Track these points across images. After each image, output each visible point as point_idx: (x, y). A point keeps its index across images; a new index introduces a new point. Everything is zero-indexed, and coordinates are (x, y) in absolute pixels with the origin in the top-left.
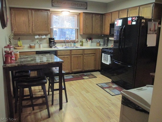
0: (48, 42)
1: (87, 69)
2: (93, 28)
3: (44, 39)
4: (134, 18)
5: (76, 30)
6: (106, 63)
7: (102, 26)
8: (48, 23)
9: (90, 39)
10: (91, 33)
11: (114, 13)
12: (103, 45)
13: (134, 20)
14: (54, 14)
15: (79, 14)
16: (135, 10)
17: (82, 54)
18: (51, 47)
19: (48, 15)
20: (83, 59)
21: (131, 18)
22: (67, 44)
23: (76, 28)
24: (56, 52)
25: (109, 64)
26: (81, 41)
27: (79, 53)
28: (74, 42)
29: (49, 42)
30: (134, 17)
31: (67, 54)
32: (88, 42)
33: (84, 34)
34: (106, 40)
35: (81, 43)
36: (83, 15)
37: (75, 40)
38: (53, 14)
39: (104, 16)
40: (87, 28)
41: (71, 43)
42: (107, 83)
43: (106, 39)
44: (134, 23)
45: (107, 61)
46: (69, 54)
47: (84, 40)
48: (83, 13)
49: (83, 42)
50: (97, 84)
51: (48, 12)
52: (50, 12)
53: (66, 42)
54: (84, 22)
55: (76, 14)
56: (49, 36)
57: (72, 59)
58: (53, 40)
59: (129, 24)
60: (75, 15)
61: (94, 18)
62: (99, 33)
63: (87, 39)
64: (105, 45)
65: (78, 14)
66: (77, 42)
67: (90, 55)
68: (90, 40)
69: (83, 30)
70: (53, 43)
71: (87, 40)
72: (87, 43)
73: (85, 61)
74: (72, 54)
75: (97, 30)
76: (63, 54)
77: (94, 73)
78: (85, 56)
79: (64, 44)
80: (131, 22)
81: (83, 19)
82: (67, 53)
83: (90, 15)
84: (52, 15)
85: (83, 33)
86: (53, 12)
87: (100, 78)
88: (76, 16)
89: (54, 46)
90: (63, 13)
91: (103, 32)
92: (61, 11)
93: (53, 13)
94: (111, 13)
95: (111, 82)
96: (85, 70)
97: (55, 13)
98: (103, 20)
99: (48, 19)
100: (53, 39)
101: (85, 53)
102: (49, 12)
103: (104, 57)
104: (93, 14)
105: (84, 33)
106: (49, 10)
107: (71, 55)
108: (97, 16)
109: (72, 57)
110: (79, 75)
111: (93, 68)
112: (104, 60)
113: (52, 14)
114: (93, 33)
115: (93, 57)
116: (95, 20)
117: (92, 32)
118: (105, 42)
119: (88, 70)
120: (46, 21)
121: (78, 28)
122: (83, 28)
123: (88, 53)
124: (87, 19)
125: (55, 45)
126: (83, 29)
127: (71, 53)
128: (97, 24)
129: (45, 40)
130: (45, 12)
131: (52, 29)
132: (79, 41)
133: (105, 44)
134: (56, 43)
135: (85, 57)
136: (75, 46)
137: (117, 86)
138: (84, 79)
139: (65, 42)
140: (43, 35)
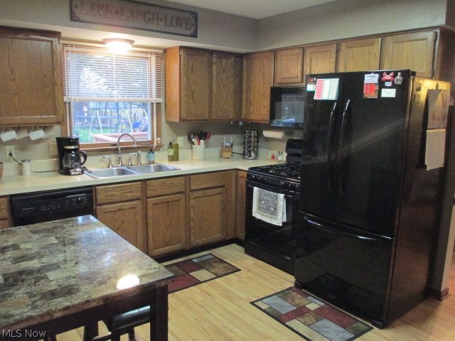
0: (55, 151)
1: (200, 241)
2: (214, 100)
3: (39, 141)
4: (388, 77)
5: (155, 106)
6: (267, 220)
7: (239, 94)
8: (55, 83)
9: (203, 135)
10: (207, 117)
11: (285, 52)
12: (244, 154)
13: (388, 84)
14: (75, 49)
15: (165, 51)
16: (367, 48)
17: (182, 192)
18: (67, 172)
19: (52, 51)
20: (187, 209)
21: (377, 75)
22: (125, 157)
23: (154, 99)
24: (90, 192)
25: (283, 223)
26: (171, 144)
27: (173, 190)
28: (149, 148)
29: (56, 153)
30: (388, 73)
31: (129, 196)
32: (196, 147)
33: (184, 120)
34: (252, 139)
35: (171, 152)
36: (180, 56)
37: (152, 142)
38: (70, 49)
39: (245, 61)
40: (193, 98)
41: (139, 152)
42: (283, 294)
43: (252, 135)
44: (389, 93)
45: (274, 213)
46: (138, 195)
47: (181, 141)
48: (181, 47)
49: (180, 146)
50: (252, 303)
51: (53, 39)
52: (62, 42)
53: (122, 149)
54: (184, 79)
55: (153, 51)
56: (56, 132)
57: (150, 213)
58: (73, 147)
59: (369, 94)
60: (149, 56)
61: (214, 67)
62: (231, 117)
63: (192, 136)
64: (250, 156)
65: (161, 51)
66: (159, 147)
67: (207, 191)
68: (202, 141)
69: (180, 107)
70: (72, 158)
71: (190, 139)
72: (192, 148)
73: (192, 215)
74: (150, 193)
75: (225, 109)
76: (117, 199)
77: (222, 252)
78: (192, 197)
79: (113, 157)
80: (377, 88)
81: (180, 69)
82: (130, 192)
83: (203, 56)
84: (67, 51)
85: (180, 118)
86: (72, 43)
87: (249, 270)
88: (153, 58)
89: (78, 170)
90: (108, 45)
91: (244, 112)
92: (100, 38)
93: (72, 45)
94: (275, 52)
95: (293, 285)
96: (195, 244)
97: (77, 46)
98: (241, 72)
99: (54, 68)
100: (76, 142)
101: (193, 188)
102: (56, 39)
103: (260, 200)
104: (211, 52)
105: (184, 116)
106: (56, 34)
107: (144, 198)
108: (224, 61)
109: (148, 206)
110: (175, 264)
111: (217, 236)
112: (259, 208)
113: (66, 48)
114: (214, 117)
115: (218, 199)
116: (218, 74)
117: (210, 113)
118: (250, 147)
119: (202, 243)
120: (45, 76)
121: (160, 100)
122: (180, 101)
123: (203, 186)
124: (192, 70)
125: (82, 164)
126: (180, 103)
127: (144, 190)
128: (224, 86)
129: (40, 147)
130: (43, 40)
131: (69, 103)
132: (166, 144)
133: (250, 152)
134: (85, 157)
135: (192, 202)
136: (153, 163)
137: (322, 304)
138: (200, 283)
139: (117, 149)
140: (35, 129)
